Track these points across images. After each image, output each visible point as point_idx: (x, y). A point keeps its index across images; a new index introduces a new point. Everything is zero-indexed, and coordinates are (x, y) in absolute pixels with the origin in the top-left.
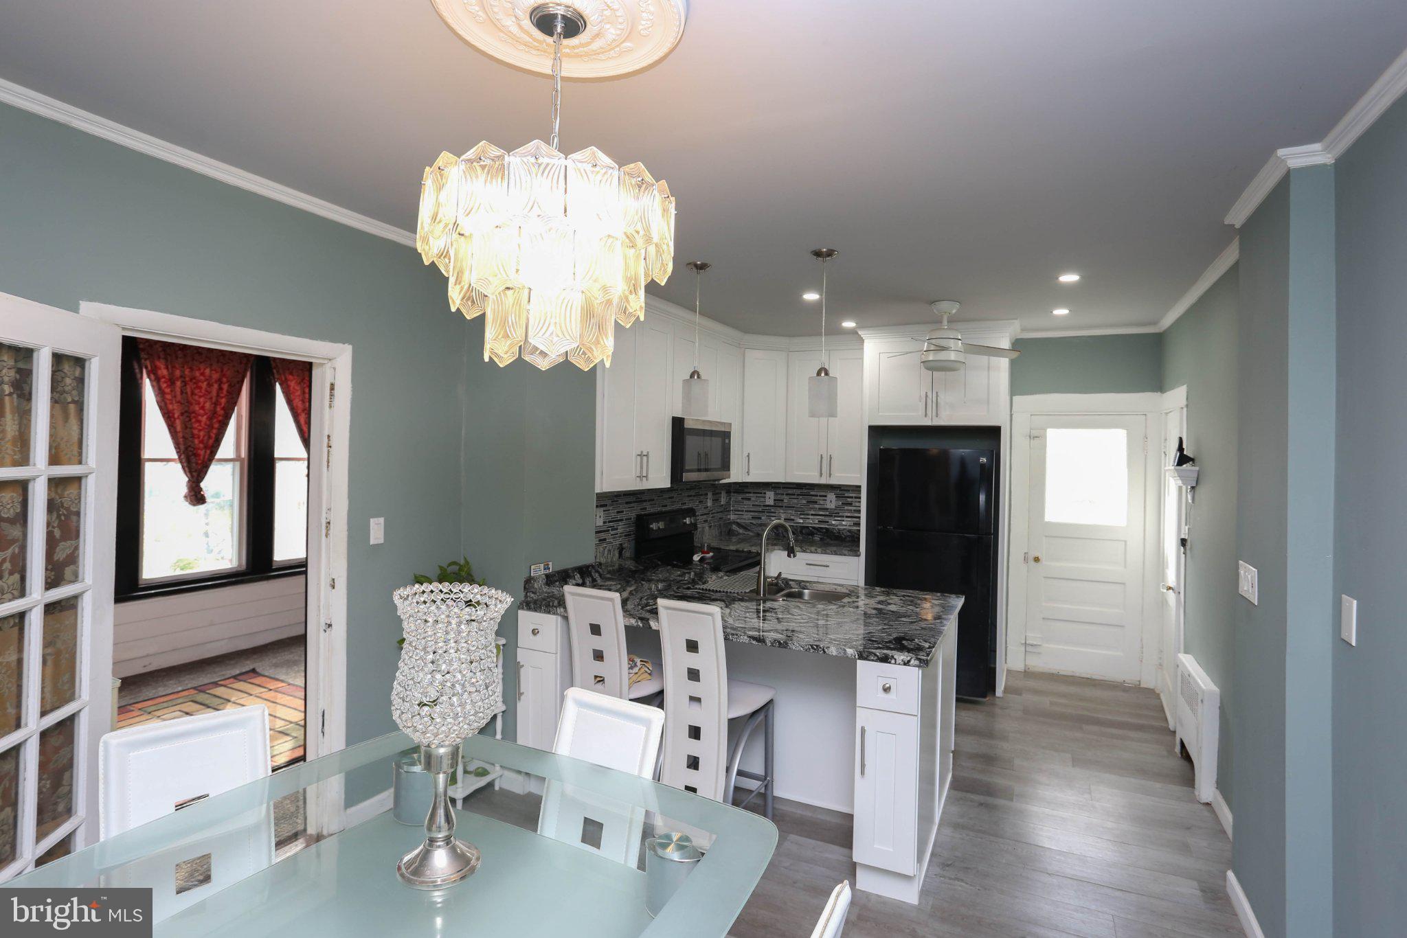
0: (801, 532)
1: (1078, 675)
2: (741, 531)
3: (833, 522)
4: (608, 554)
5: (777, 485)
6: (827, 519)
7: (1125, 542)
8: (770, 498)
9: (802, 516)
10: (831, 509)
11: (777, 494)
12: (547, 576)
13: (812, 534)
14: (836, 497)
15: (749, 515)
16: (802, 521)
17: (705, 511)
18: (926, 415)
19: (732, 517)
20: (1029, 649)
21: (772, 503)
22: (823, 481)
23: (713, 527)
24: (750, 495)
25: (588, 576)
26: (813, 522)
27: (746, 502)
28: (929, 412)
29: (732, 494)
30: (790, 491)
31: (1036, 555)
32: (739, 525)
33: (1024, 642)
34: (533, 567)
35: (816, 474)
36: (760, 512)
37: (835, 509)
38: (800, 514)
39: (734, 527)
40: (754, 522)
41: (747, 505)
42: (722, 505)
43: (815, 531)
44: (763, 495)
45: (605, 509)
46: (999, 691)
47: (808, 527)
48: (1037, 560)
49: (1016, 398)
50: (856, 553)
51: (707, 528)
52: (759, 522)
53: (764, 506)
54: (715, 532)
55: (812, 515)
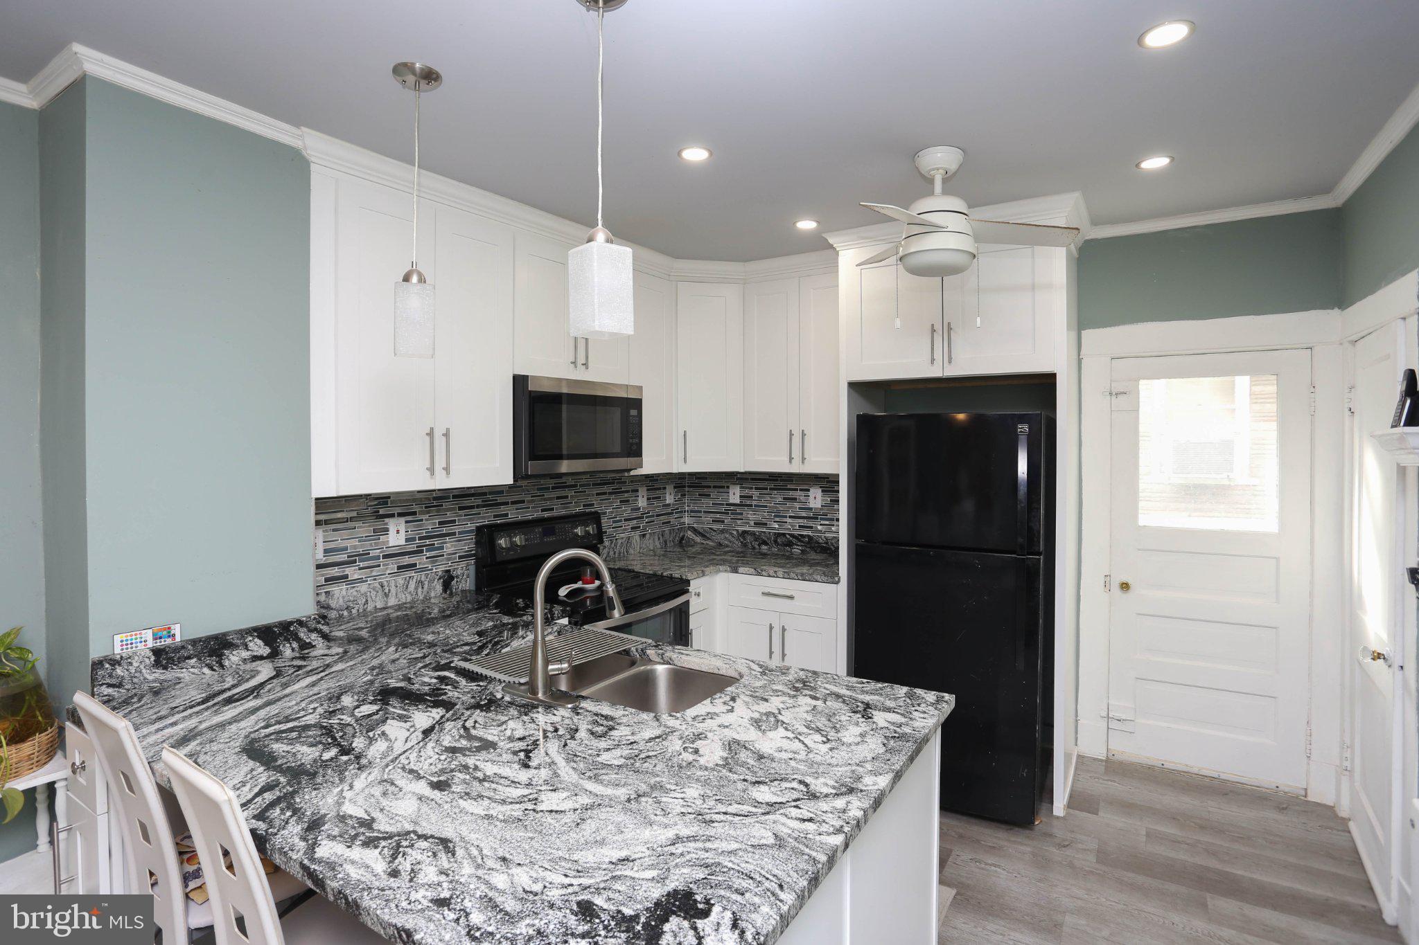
0: (776, 541)
1: (1195, 770)
2: (698, 539)
3: (819, 527)
4: (416, 588)
5: (744, 476)
6: (810, 524)
7: (1277, 559)
8: (735, 495)
9: (777, 519)
10: (816, 509)
11: (743, 488)
12: (157, 652)
13: (790, 544)
14: (823, 491)
15: (710, 518)
16: (777, 526)
17: (635, 515)
18: (933, 360)
19: (687, 520)
20: (1113, 724)
21: (737, 501)
22: (796, 468)
23: (648, 536)
24: (710, 490)
25: (287, 640)
26: (792, 526)
27: (704, 500)
28: (938, 355)
29: (687, 489)
30: (761, 485)
31: (1124, 580)
32: (695, 531)
33: (1105, 714)
34: (117, 638)
35: (786, 459)
36: (721, 513)
37: (821, 509)
38: (775, 516)
39: (690, 534)
40: (715, 527)
41: (706, 503)
42: (669, 505)
43: (794, 541)
44: (725, 490)
45: (409, 518)
46: (1060, 805)
47: (784, 535)
48: (1125, 586)
49: (1086, 334)
50: (833, 578)
51: (638, 538)
52: (722, 527)
53: (727, 504)
54: (653, 543)
55: (790, 517)
